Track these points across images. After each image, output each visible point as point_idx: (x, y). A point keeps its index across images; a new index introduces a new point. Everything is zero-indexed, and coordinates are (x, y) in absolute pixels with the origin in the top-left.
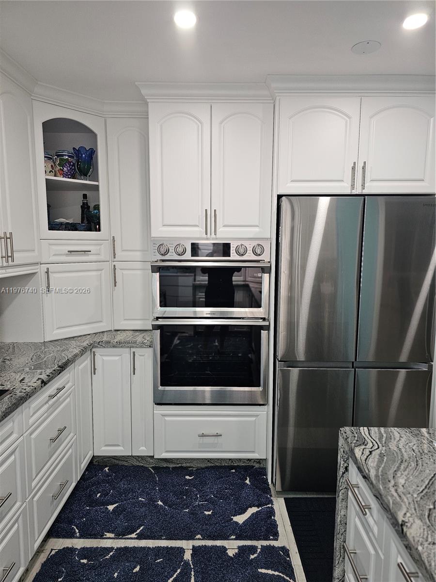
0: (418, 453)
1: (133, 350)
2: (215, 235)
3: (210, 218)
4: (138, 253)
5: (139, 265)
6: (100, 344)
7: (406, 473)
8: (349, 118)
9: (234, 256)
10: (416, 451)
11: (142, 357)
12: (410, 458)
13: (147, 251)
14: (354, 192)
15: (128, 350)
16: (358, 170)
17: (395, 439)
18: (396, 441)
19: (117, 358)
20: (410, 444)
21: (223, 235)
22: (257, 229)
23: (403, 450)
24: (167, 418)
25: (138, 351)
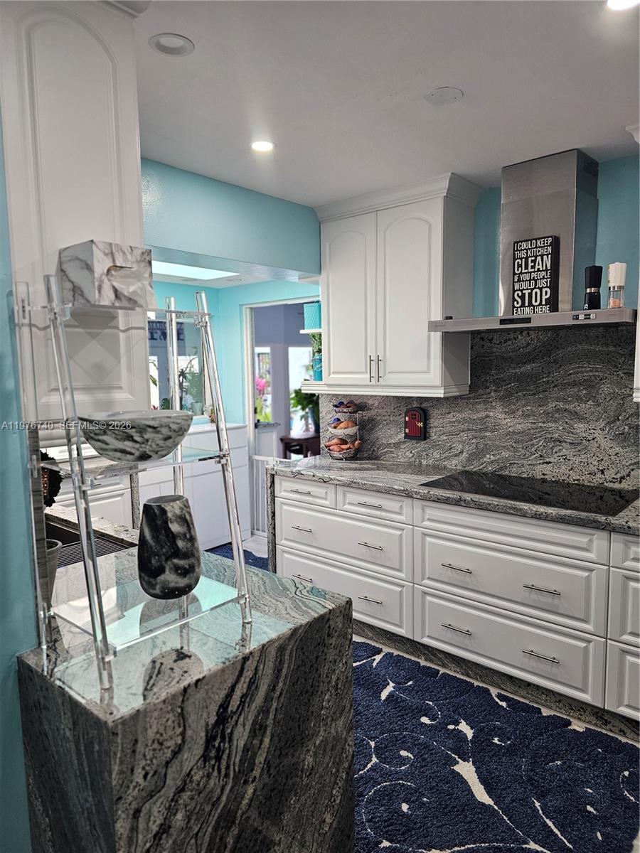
0: (259, 604)
7: (257, 585)
10: (263, 606)
12: (263, 597)
17: (291, 608)
18: (288, 608)
20: (273, 610)
23: (274, 601)
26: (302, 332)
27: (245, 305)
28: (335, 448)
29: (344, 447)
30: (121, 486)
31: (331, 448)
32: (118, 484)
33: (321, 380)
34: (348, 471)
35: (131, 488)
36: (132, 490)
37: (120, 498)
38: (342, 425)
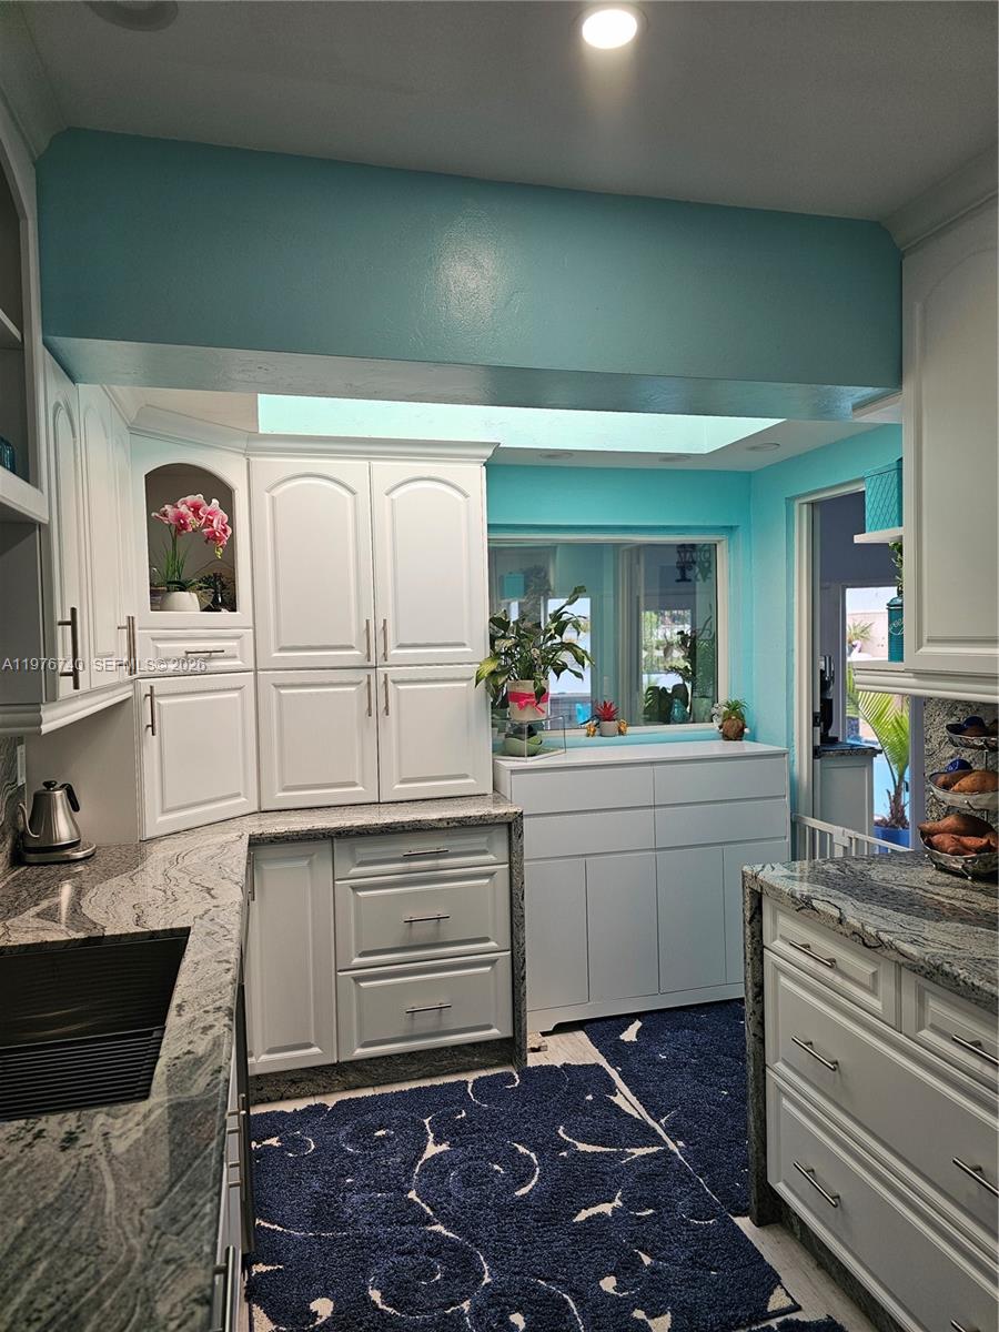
26: (858, 539)
27: (799, 497)
28: (946, 840)
29: (970, 841)
30: (490, 858)
31: (935, 839)
32: (484, 852)
33: (902, 660)
34: (952, 925)
35: (510, 862)
36: (511, 868)
37: (487, 881)
38: (966, 782)
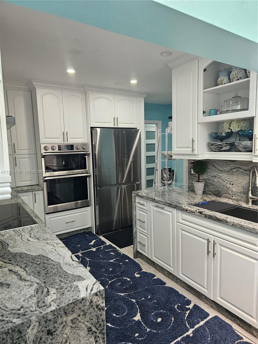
1: (34, 192)
2: (67, 141)
3: (65, 135)
4: (26, 151)
5: (27, 156)
6: (19, 191)
8: (111, 102)
9: (75, 150)
11: (38, 195)
13: (30, 149)
14: (115, 127)
15: (31, 192)
16: (115, 119)
19: (26, 197)
21: (71, 142)
22: (82, 139)
24: (51, 219)
25: (37, 193)
